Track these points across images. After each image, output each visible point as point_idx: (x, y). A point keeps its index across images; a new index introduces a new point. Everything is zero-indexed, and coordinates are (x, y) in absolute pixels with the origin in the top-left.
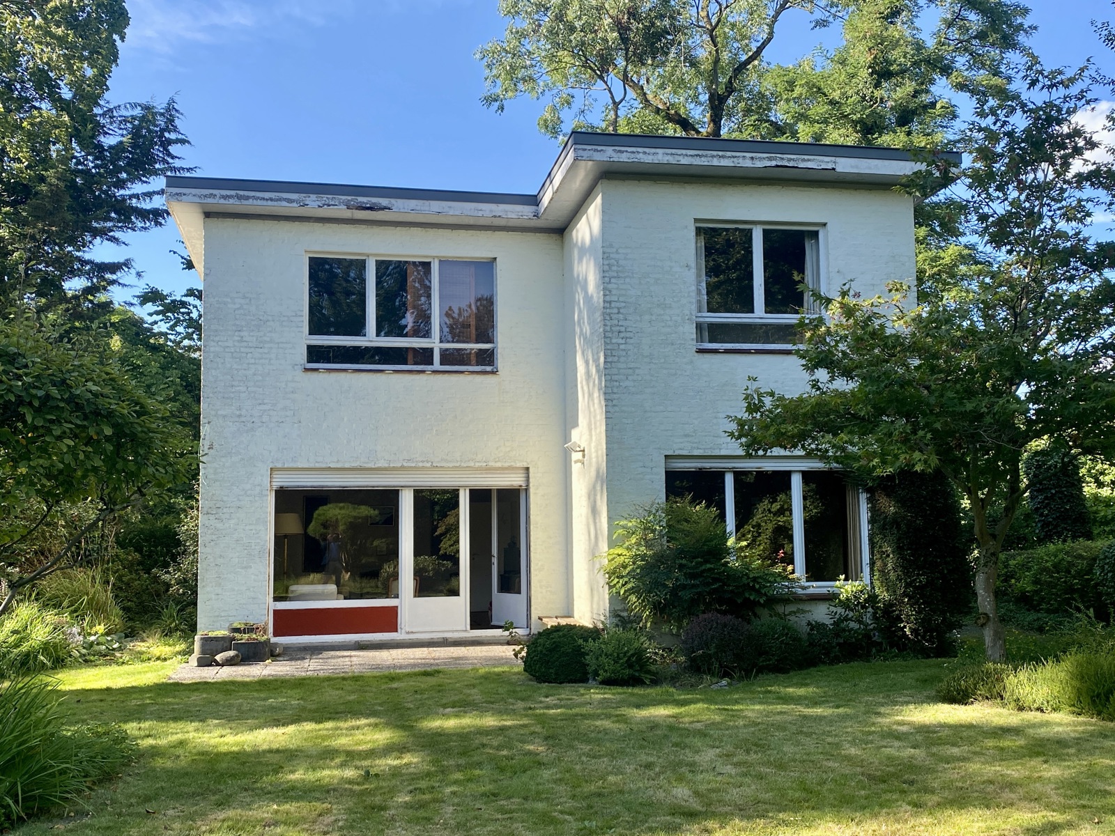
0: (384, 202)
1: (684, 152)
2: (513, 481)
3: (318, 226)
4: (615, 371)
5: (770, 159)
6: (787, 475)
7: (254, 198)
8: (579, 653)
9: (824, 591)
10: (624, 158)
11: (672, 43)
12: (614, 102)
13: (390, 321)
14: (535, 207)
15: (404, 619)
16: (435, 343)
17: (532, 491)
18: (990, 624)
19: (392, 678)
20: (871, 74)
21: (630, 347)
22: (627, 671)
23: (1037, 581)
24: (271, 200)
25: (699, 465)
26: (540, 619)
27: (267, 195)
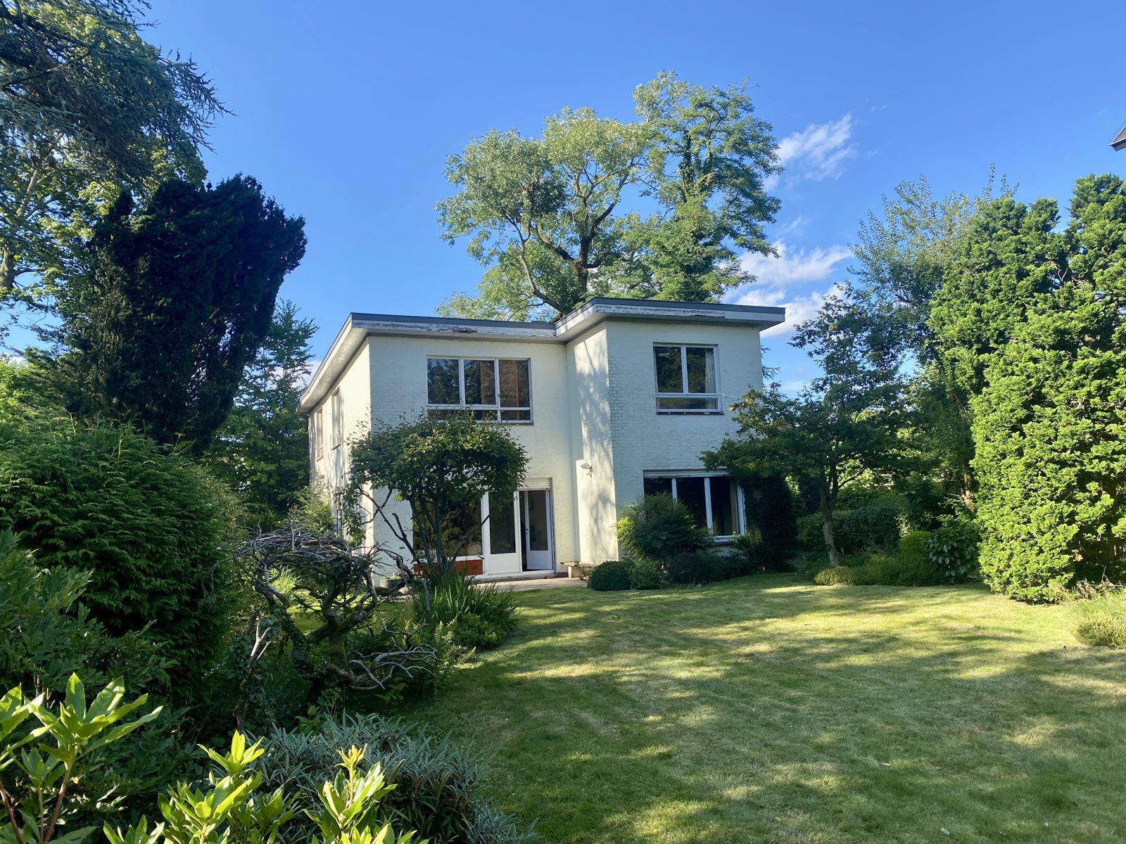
0: (473, 328)
2: (542, 485)
3: (432, 341)
5: (692, 312)
6: (703, 479)
7: (403, 326)
8: (625, 574)
10: (621, 311)
11: (558, 205)
12: (522, 240)
14: (554, 331)
15: (486, 566)
16: (497, 407)
17: (554, 491)
18: (832, 550)
20: (692, 237)
21: (624, 412)
24: (410, 327)
25: (659, 475)
26: (562, 563)
27: (409, 324)
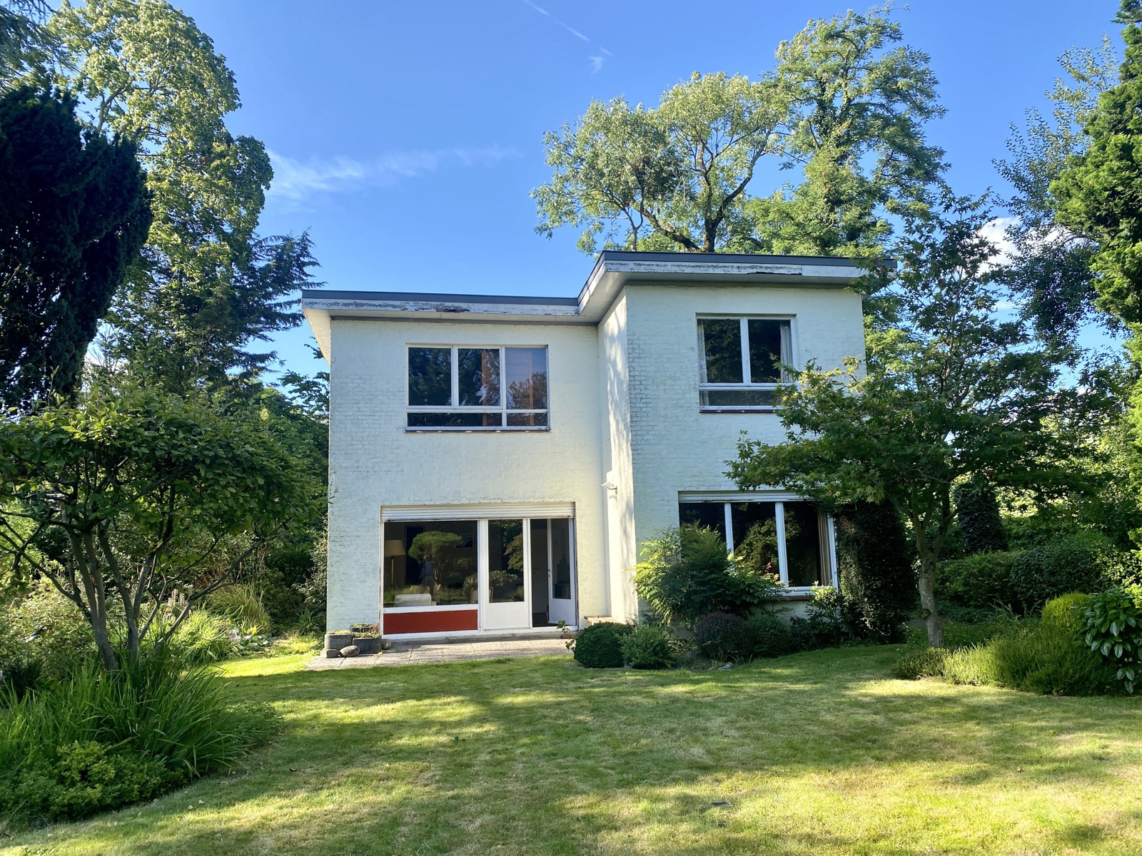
1: (687, 264)
2: (564, 512)
3: (415, 324)
4: (638, 428)
5: (752, 268)
6: (772, 504)
7: (368, 305)
8: (616, 644)
9: (802, 594)
10: (642, 269)
11: (676, 183)
12: (634, 228)
13: (469, 394)
14: (575, 308)
15: (482, 620)
16: (503, 409)
17: (578, 519)
18: (932, 617)
19: (474, 665)
20: (827, 203)
21: (649, 409)
22: (653, 658)
23: (966, 584)
24: (380, 306)
25: (705, 498)
26: (586, 618)
27: (377, 302)
